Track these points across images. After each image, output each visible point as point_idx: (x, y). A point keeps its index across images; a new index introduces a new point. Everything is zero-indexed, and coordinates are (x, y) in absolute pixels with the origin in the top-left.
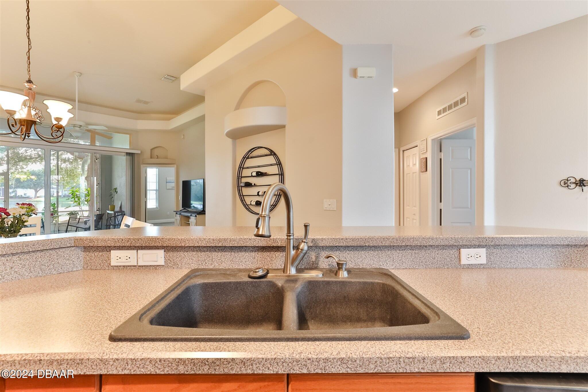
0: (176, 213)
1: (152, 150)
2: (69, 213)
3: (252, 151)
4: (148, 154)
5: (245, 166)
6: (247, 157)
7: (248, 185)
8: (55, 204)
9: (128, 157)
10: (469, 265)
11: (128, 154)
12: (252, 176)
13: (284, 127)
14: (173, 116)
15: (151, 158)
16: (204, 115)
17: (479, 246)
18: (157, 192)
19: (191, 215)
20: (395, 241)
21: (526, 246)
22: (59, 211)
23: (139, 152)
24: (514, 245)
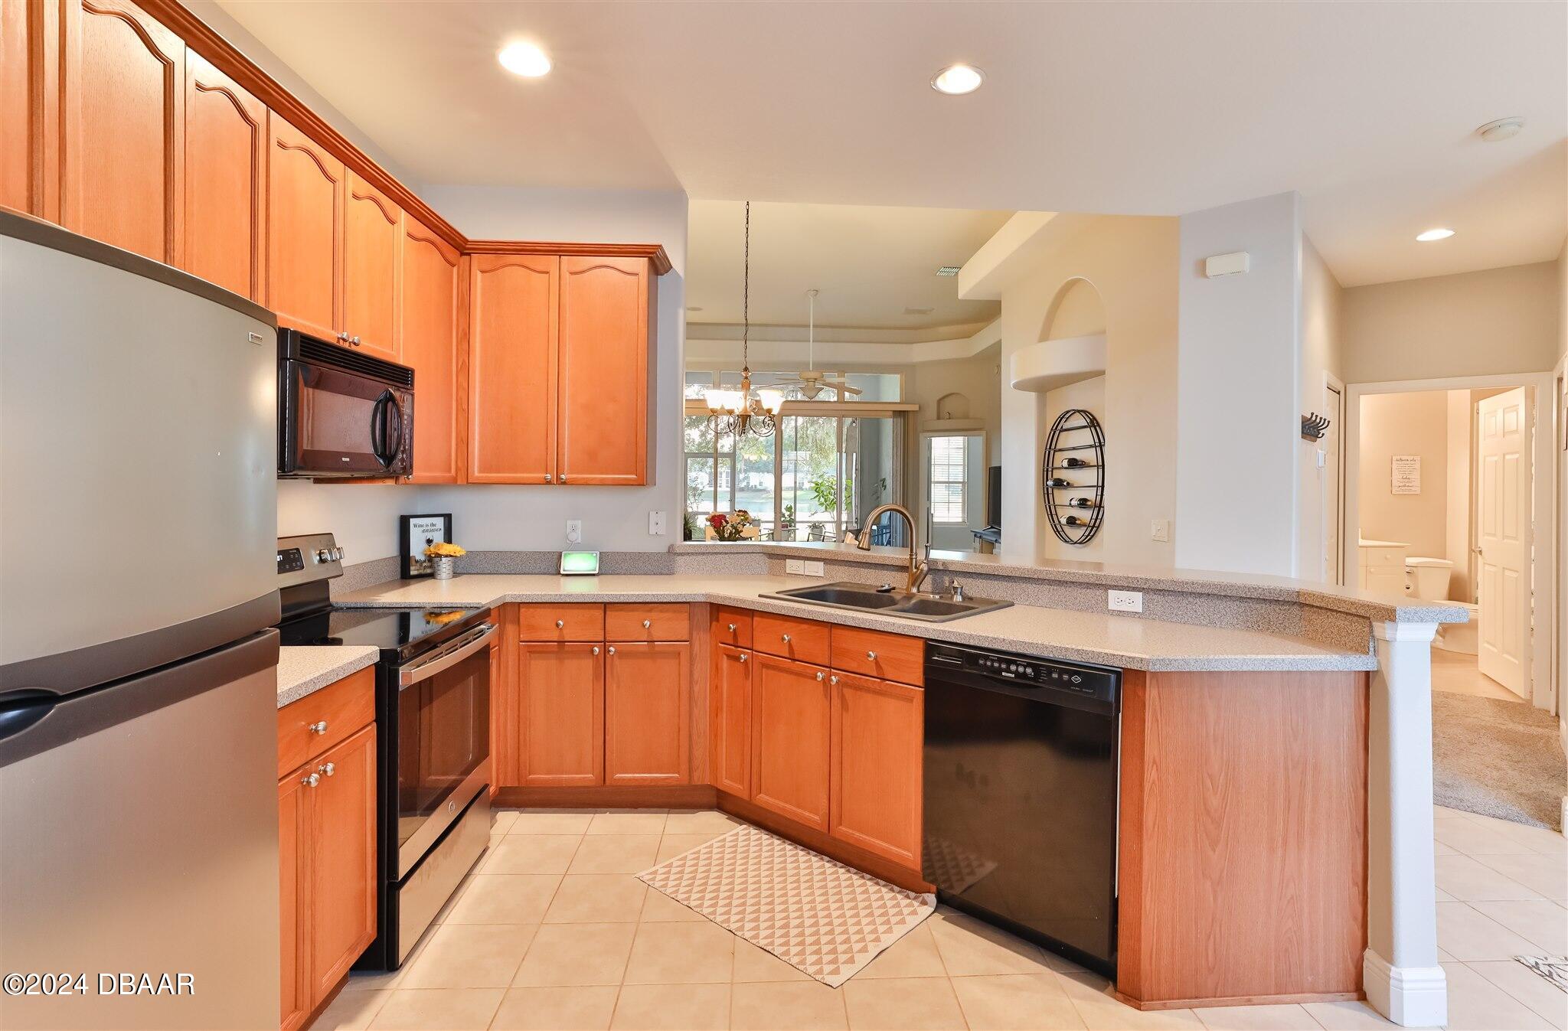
0: (975, 535)
1: (939, 401)
2: (810, 524)
3: (1067, 416)
4: (931, 411)
5: (1058, 447)
6: (1059, 428)
7: (1059, 483)
8: (791, 507)
9: (900, 421)
10: (1120, 611)
11: (898, 414)
12: (1063, 468)
13: (1102, 373)
14: (980, 325)
15: (939, 418)
16: (999, 342)
17: (1134, 589)
18: (964, 486)
19: (996, 540)
20: (1026, 572)
21: (1201, 595)
22: (797, 520)
23: (916, 408)
24: (1183, 592)
